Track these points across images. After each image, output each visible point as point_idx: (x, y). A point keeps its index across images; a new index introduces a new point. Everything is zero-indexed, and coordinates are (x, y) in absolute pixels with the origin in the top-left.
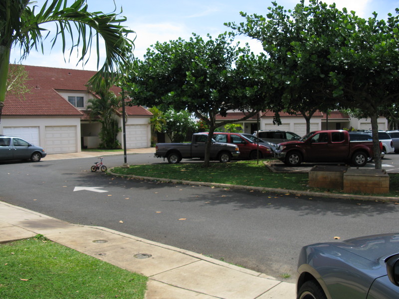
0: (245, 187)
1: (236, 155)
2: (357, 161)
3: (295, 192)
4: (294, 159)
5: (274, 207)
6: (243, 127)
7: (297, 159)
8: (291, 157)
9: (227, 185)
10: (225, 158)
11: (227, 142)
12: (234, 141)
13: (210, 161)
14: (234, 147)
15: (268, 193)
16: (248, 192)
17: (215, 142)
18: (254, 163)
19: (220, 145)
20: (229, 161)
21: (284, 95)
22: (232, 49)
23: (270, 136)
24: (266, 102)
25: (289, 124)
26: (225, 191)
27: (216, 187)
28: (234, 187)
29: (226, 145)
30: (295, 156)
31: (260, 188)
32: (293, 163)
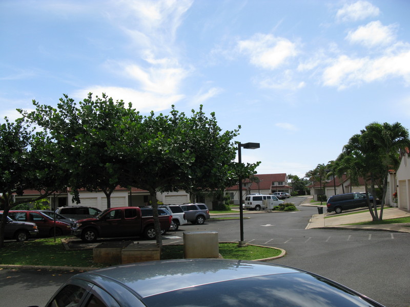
0: (33, 266)
1: (34, 233)
2: (149, 235)
3: (79, 268)
4: (90, 235)
5: (54, 284)
6: (49, 202)
7: (93, 235)
8: (87, 234)
9: (16, 265)
10: (22, 237)
11: (25, 221)
12: (34, 219)
13: (5, 241)
14: (32, 226)
15: (54, 271)
16: (35, 272)
17: (12, 221)
18: (51, 242)
19: (17, 223)
20: (26, 240)
21: (71, 179)
22: (27, 134)
23: (73, 212)
24: (56, 184)
25: (96, 198)
26: (13, 272)
27: (5, 268)
28: (22, 267)
29: (24, 224)
30: (91, 233)
31: (48, 267)
32: (89, 239)
